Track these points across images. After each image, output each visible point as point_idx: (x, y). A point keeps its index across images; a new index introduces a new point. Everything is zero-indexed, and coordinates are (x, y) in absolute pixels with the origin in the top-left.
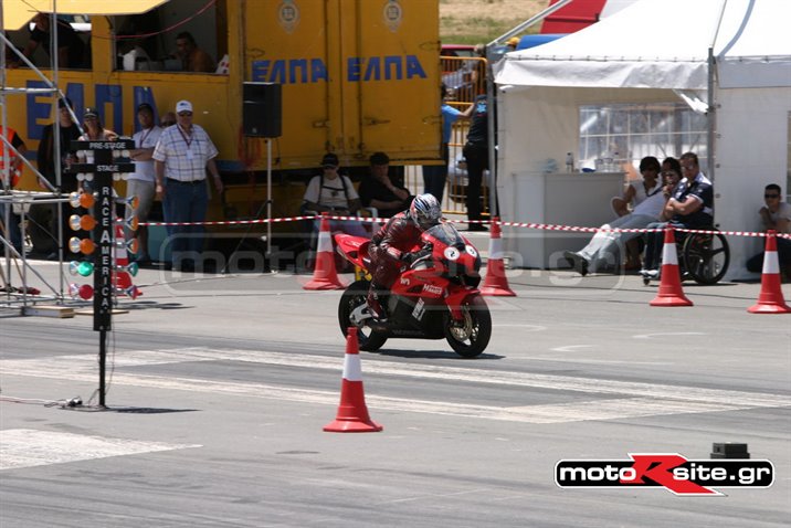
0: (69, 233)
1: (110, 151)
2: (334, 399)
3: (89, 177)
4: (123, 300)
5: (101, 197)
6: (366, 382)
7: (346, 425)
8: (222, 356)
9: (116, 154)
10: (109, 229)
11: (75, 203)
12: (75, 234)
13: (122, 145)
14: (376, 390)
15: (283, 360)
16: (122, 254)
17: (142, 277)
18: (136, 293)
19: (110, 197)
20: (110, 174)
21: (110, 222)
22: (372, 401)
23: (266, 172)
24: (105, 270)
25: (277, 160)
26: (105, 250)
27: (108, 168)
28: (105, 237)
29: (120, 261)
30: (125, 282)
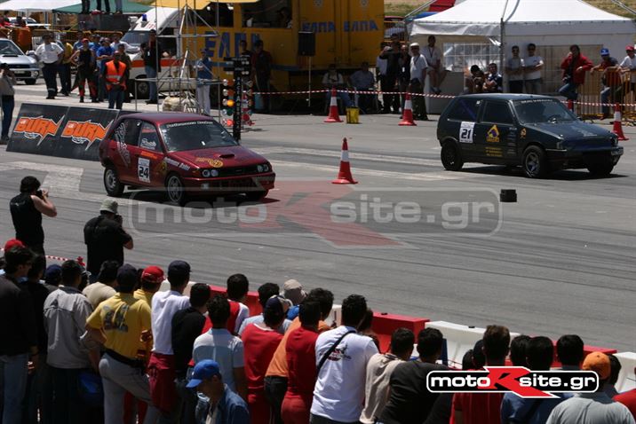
0: (223, 97)
1: (240, 62)
2: (337, 170)
3: (231, 73)
4: (246, 126)
5: (237, 81)
6: (351, 162)
7: (342, 181)
8: (289, 150)
9: (243, 63)
10: (240, 95)
11: (225, 84)
12: (225, 97)
13: (245, 59)
14: (355, 166)
15: (315, 152)
16: (245, 106)
17: (254, 117)
18: (251, 123)
19: (240, 81)
20: (240, 71)
21: (241, 92)
22: (353, 171)
23: (308, 71)
24: (238, 113)
25: (313, 66)
26: (238, 105)
27: (240, 69)
28: (238, 99)
29: (245, 110)
30: (247, 118)
